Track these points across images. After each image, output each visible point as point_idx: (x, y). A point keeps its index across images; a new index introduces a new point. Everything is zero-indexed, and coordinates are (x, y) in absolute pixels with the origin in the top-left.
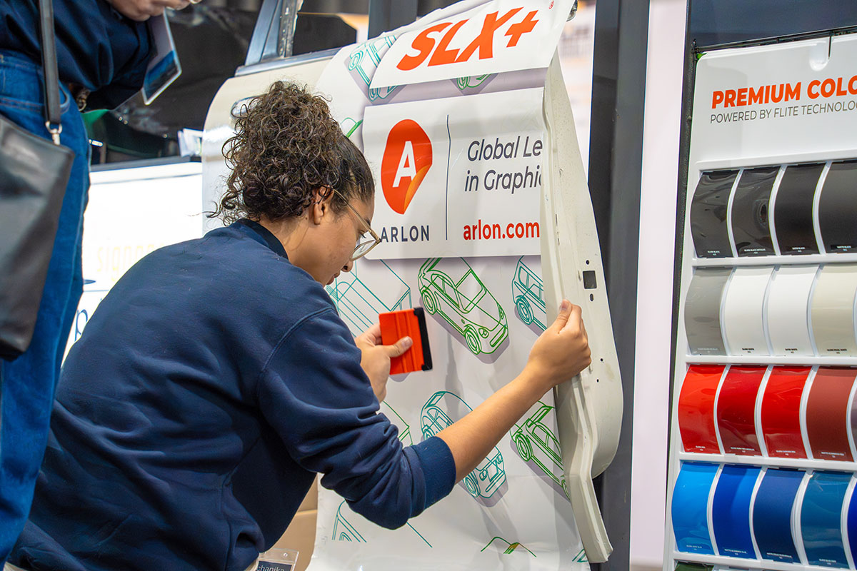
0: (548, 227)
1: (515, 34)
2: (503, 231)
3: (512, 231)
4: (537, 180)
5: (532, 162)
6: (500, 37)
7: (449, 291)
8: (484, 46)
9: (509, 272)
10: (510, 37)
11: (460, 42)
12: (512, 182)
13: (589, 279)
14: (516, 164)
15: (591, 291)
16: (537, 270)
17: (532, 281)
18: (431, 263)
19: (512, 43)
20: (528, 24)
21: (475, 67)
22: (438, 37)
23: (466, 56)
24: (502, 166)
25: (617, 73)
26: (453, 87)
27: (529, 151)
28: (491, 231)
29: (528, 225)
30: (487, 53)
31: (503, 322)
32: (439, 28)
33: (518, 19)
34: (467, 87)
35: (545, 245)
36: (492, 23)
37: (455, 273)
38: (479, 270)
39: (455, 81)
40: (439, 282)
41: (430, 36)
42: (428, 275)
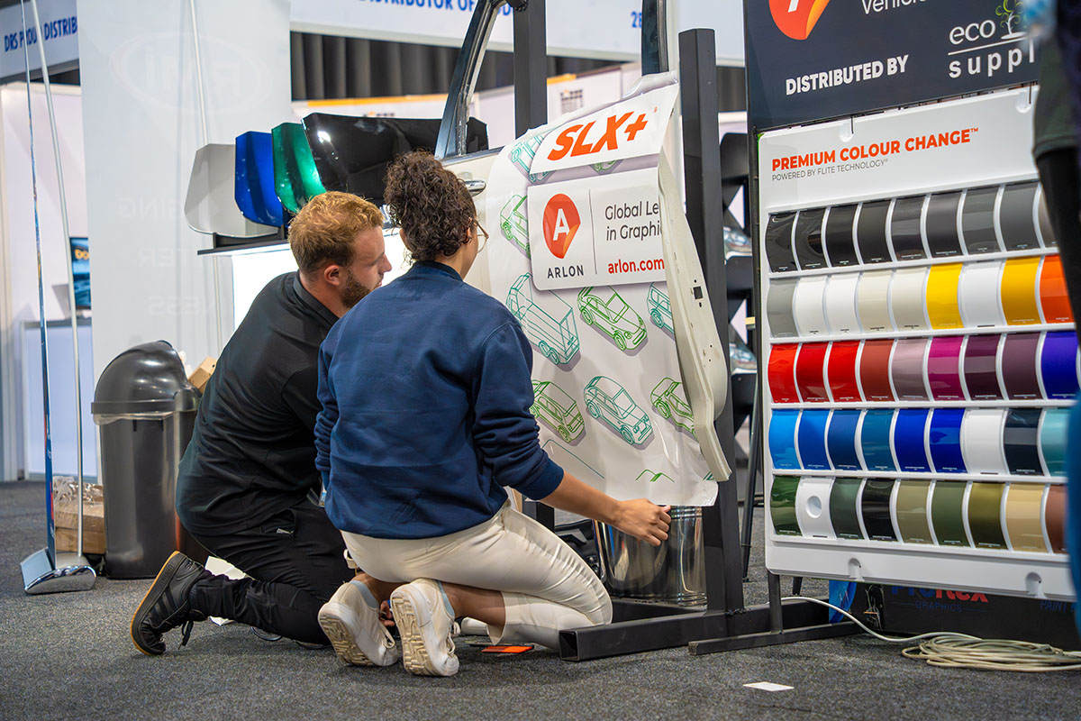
0: (670, 261)
1: (632, 131)
2: (638, 266)
3: (644, 266)
4: (659, 230)
5: (654, 219)
6: (621, 134)
7: (601, 308)
8: (610, 140)
9: (644, 293)
10: (629, 133)
11: (592, 138)
12: (641, 233)
13: (697, 293)
14: (643, 220)
15: (700, 300)
16: (664, 291)
17: (661, 299)
18: (587, 290)
19: (631, 138)
20: (640, 124)
21: (605, 155)
22: (575, 136)
23: (598, 148)
24: (632, 222)
25: (701, 154)
26: (592, 171)
27: (650, 210)
28: (628, 267)
29: (655, 261)
30: (613, 146)
31: (643, 327)
32: (574, 129)
33: (632, 120)
34: (600, 169)
35: (668, 274)
36: (613, 124)
37: (605, 296)
38: (623, 294)
39: (592, 166)
40: (593, 303)
41: (569, 135)
42: (585, 299)
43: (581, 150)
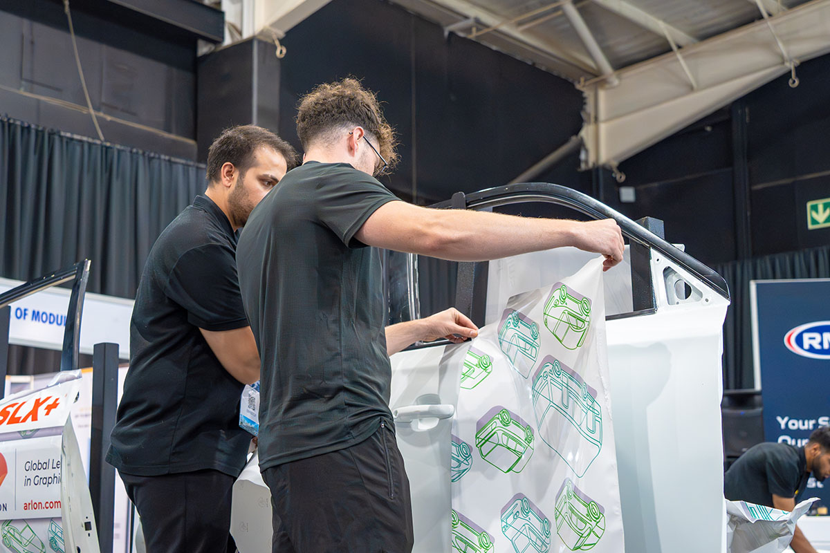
0: (65, 503)
1: (49, 408)
2: (43, 506)
3: (48, 505)
4: (60, 480)
5: (57, 472)
6: (42, 410)
7: (17, 536)
8: (34, 415)
9: (46, 525)
10: (47, 410)
11: (22, 413)
12: (47, 481)
13: (88, 526)
14: (49, 473)
15: (89, 532)
16: (60, 524)
17: (57, 530)
18: (8, 522)
19: (47, 414)
20: (55, 405)
21: (29, 425)
22: (11, 410)
23: (24, 420)
24: (42, 473)
25: (102, 427)
26: (18, 435)
27: (55, 466)
28: (36, 506)
29: (55, 502)
30: (35, 419)
31: (44, 550)
32: (12, 406)
33: (50, 402)
34: (25, 435)
35: (63, 512)
36: (38, 403)
37: (20, 527)
38: (33, 525)
39: (19, 432)
40: (12, 531)
41: (8, 410)
42: (6, 528)
43: (14, 420)
